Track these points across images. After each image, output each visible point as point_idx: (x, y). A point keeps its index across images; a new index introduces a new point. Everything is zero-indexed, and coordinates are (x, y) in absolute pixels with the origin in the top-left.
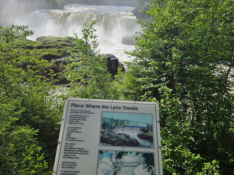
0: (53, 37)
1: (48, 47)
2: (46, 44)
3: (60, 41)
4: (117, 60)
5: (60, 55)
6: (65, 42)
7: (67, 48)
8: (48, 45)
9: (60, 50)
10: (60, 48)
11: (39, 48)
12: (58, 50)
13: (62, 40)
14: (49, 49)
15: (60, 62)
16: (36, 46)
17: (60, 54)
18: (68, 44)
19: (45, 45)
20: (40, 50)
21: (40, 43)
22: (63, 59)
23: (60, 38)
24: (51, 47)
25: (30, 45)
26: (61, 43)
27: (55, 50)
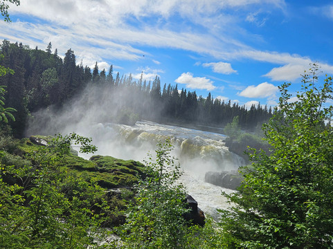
0: (112, 158)
1: (102, 171)
2: (101, 166)
3: (120, 165)
4: (196, 204)
5: (116, 184)
6: (127, 166)
7: (127, 175)
8: (103, 167)
9: (117, 176)
10: (119, 174)
11: (91, 170)
12: (115, 176)
13: (124, 163)
14: (103, 174)
15: (114, 193)
16: (88, 167)
17: (116, 182)
18: (130, 170)
19: (99, 168)
20: (92, 173)
21: (93, 164)
22: (119, 190)
23: (121, 160)
24: (107, 171)
25: (80, 164)
26: (122, 167)
27: (112, 176)
